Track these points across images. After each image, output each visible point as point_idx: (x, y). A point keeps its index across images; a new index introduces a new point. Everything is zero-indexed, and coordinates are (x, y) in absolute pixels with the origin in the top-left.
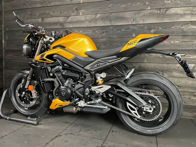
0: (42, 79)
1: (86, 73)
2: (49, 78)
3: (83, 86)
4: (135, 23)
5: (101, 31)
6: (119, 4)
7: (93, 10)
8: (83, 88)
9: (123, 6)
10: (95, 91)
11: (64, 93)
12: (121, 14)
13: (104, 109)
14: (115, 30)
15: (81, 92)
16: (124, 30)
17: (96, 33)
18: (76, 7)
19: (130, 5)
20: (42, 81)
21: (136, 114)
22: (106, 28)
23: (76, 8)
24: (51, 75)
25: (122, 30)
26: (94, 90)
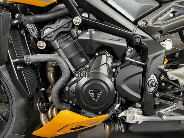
0: (14, 58)
2: (32, 54)
3: (141, 70)
15: (136, 85)
20: (16, 64)
24: (42, 45)
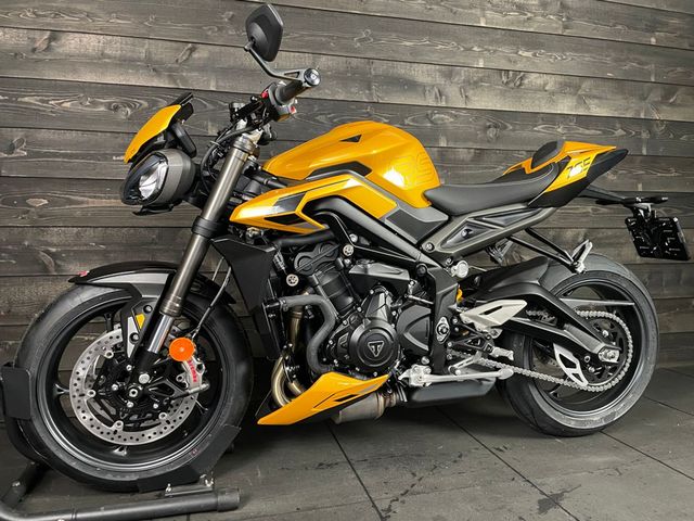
1: (430, 266)
3: (429, 311)
4: (443, 104)
5: (334, 118)
6: (394, 35)
7: (302, 36)
8: (428, 319)
9: (408, 44)
10: (472, 325)
11: (376, 345)
12: (402, 70)
13: (484, 382)
14: (386, 118)
15: (422, 333)
16: (413, 120)
17: (318, 121)
18: (231, 13)
19: (428, 45)
20: (269, 310)
21: (577, 376)
22: (353, 110)
23: (233, 16)
25: (406, 122)
26: (471, 321)
